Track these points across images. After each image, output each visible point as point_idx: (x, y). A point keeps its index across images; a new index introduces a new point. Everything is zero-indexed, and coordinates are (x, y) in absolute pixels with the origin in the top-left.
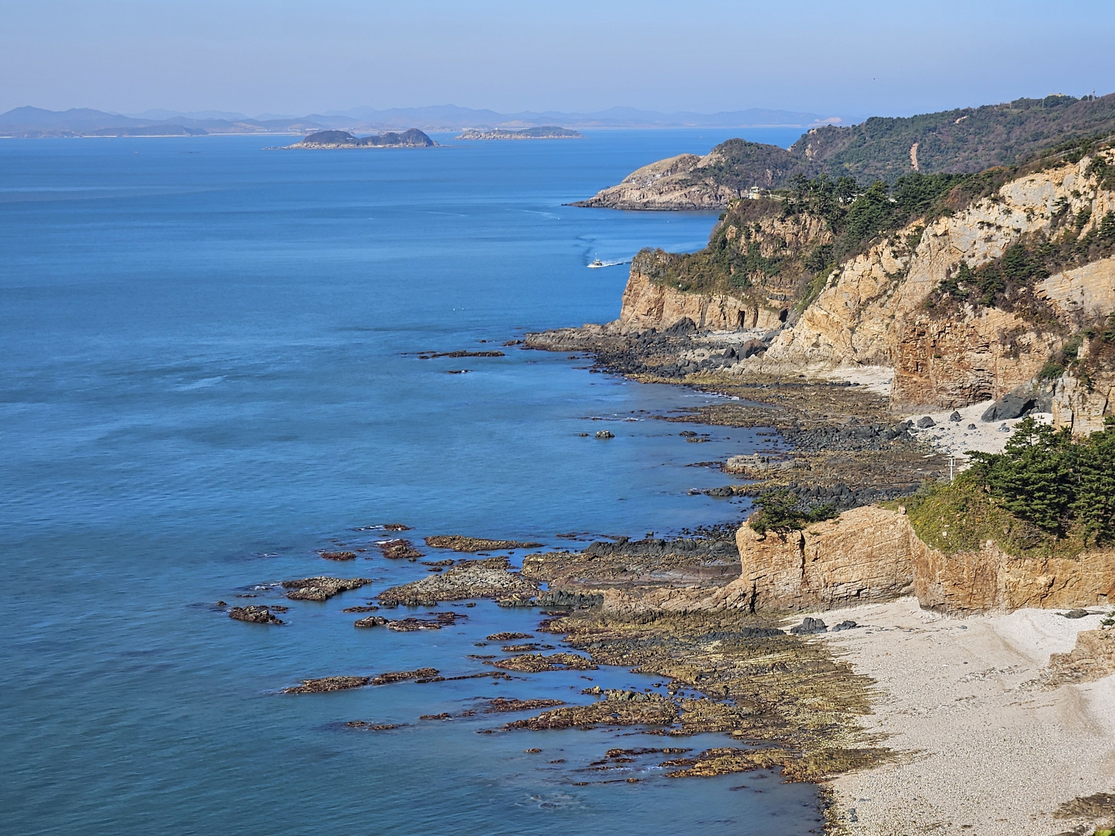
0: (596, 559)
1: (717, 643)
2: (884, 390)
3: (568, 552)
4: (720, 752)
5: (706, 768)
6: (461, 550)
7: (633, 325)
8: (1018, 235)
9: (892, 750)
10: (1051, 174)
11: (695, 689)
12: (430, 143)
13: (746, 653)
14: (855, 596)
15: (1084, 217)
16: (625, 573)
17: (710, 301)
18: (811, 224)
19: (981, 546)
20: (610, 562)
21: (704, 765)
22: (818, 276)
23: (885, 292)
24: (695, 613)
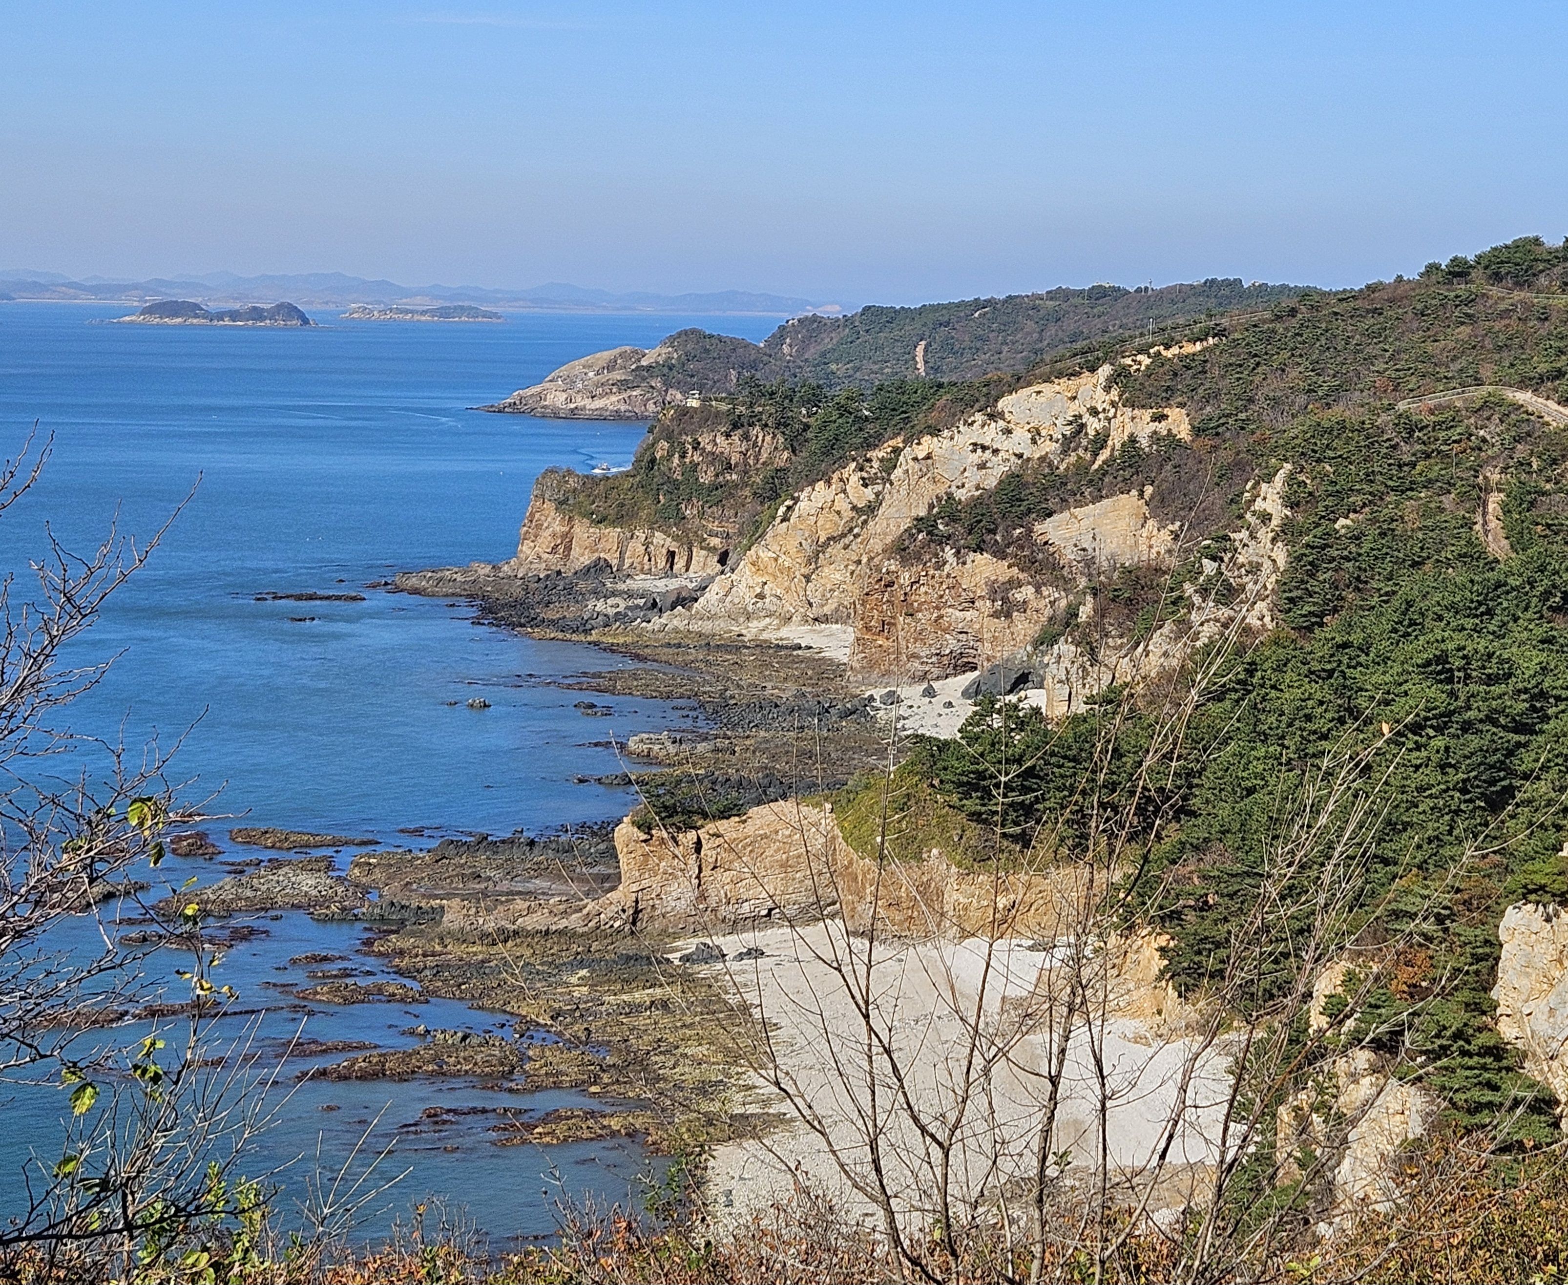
0: (444, 861)
1: (584, 972)
2: (841, 655)
3: (410, 851)
4: (569, 1113)
5: (549, 1133)
6: (273, 847)
7: (533, 566)
8: (1020, 462)
9: (788, 1116)
10: (1063, 385)
11: (548, 1032)
12: (305, 321)
13: (619, 986)
14: (766, 916)
15: (1101, 441)
16: (478, 880)
17: (632, 537)
18: (763, 441)
19: (925, 856)
20: (462, 866)
21: (546, 1130)
22: (769, 508)
23: (851, 530)
24: (560, 933)
